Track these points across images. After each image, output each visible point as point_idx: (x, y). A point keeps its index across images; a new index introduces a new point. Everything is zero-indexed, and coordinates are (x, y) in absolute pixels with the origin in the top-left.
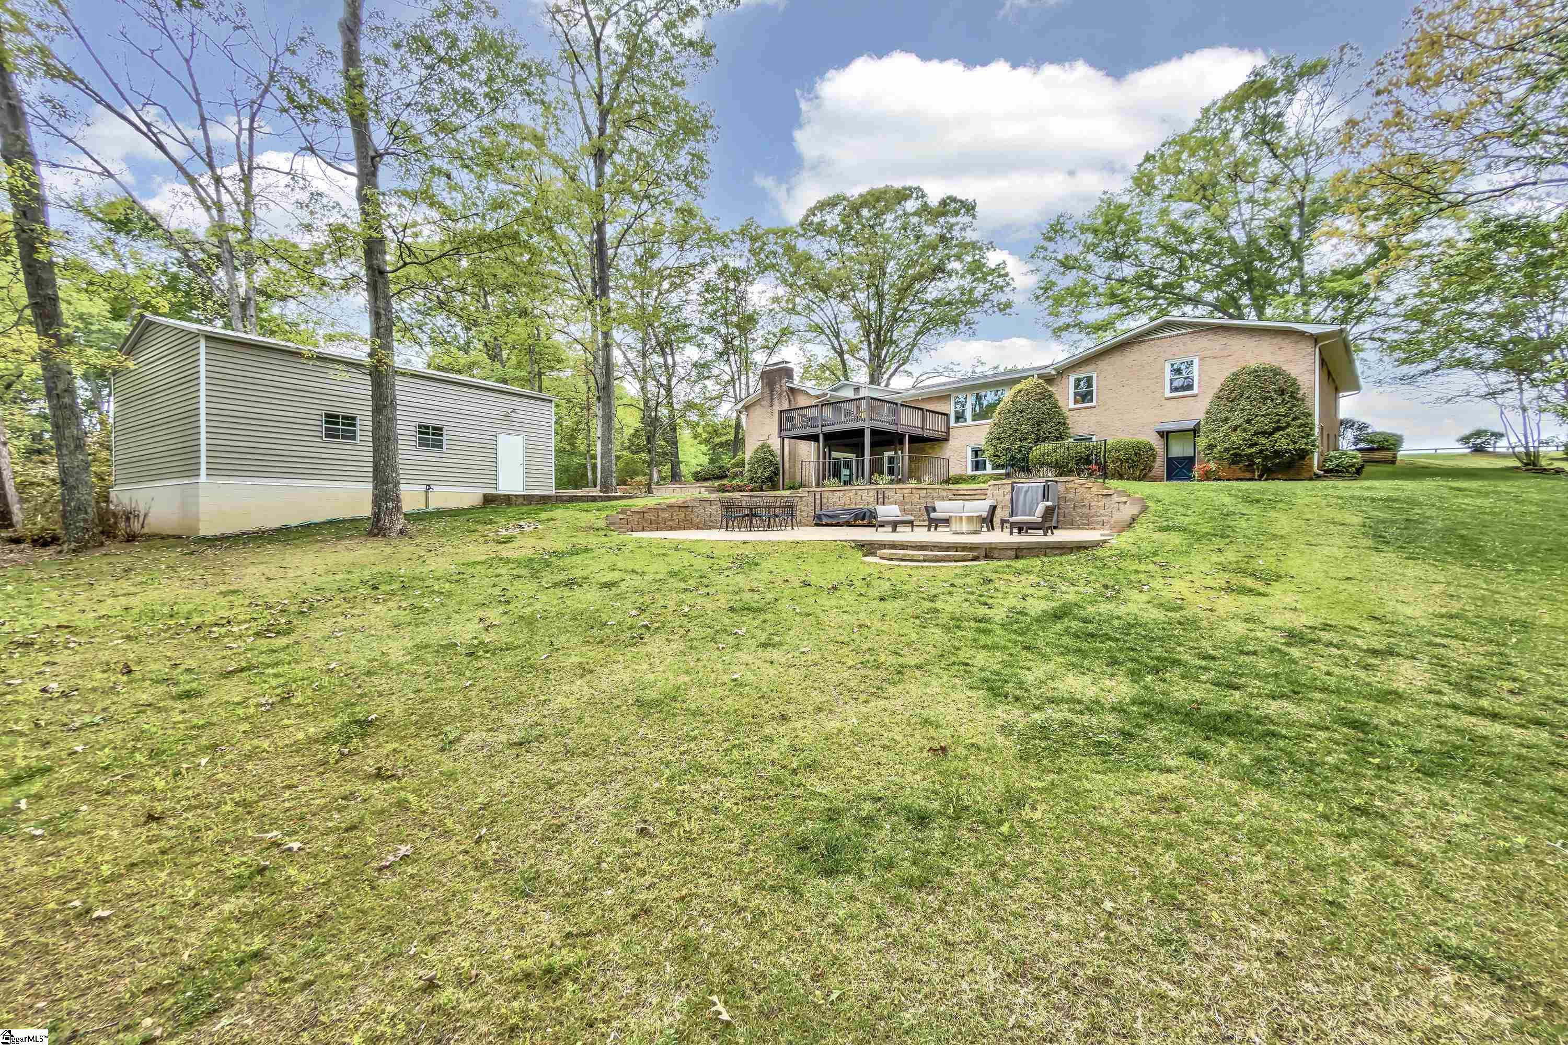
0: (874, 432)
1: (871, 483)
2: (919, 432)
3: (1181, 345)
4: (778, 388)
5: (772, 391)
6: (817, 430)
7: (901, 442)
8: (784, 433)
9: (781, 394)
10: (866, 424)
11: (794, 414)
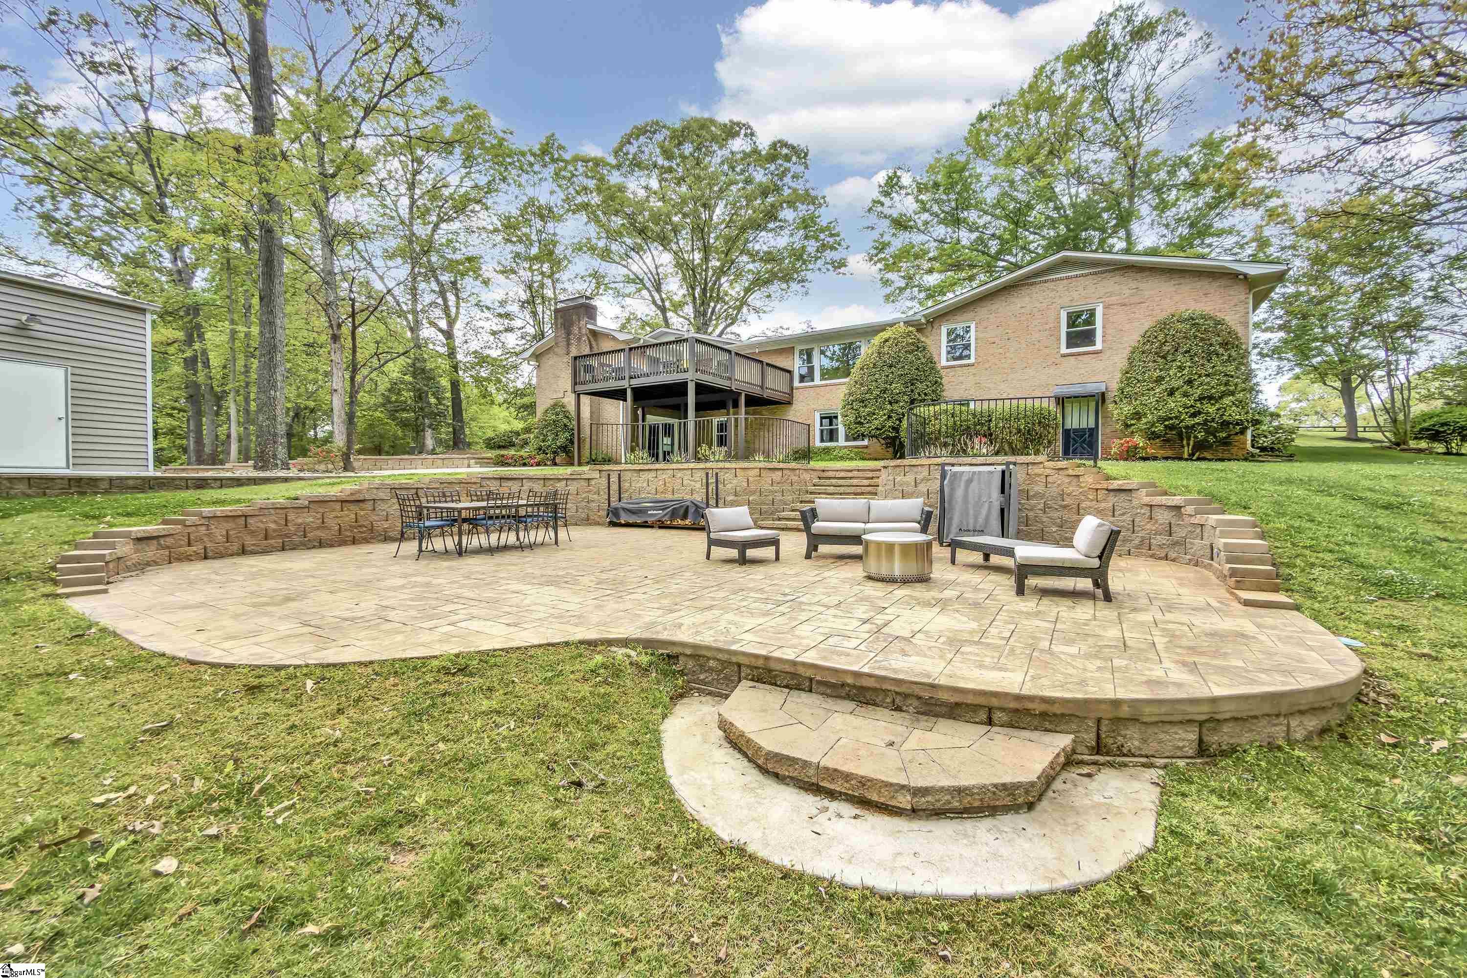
0: (701, 388)
1: (699, 460)
2: (756, 391)
3: (1081, 288)
4: (575, 330)
5: (568, 333)
6: (624, 384)
7: (736, 405)
8: (579, 388)
9: (579, 339)
10: (691, 377)
11: (594, 362)
